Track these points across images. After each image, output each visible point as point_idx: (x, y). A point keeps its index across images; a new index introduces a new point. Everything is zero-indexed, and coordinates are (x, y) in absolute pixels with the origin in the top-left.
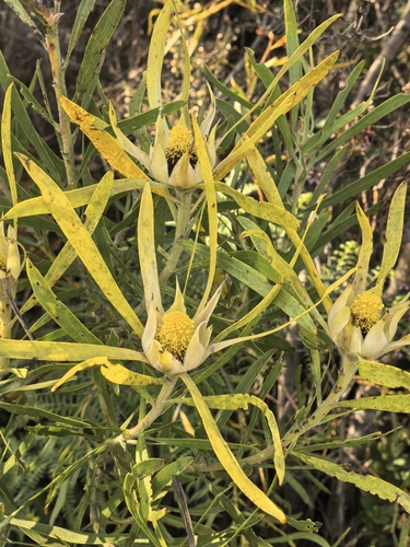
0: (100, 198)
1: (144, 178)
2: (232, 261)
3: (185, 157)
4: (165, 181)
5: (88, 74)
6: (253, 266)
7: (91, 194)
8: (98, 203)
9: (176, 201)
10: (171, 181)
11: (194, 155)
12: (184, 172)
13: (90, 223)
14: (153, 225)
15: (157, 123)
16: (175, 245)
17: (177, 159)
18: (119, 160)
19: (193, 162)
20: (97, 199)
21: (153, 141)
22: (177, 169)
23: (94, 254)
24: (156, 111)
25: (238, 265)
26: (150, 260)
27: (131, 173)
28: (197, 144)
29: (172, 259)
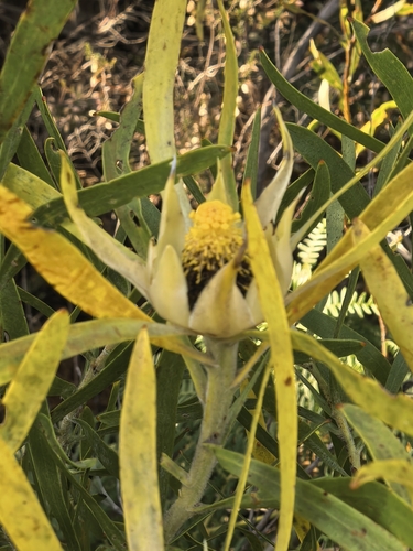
0: (38, 367)
1: (134, 316)
2: (328, 504)
3: (226, 273)
4: (180, 321)
5: (16, 93)
6: (375, 518)
7: (19, 358)
8: (33, 380)
9: (203, 360)
10: (192, 322)
11: (245, 265)
12: (222, 302)
13: (14, 422)
14: (153, 424)
15: (166, 194)
16: (201, 455)
17: (208, 275)
18: (82, 285)
19: (244, 280)
20: (31, 370)
21: (156, 233)
22: (207, 297)
23: (20, 498)
24: (163, 169)
25: (344, 514)
26: (147, 504)
27: (107, 308)
28: (252, 247)
29: (193, 481)
